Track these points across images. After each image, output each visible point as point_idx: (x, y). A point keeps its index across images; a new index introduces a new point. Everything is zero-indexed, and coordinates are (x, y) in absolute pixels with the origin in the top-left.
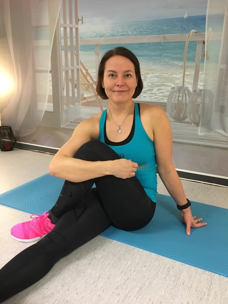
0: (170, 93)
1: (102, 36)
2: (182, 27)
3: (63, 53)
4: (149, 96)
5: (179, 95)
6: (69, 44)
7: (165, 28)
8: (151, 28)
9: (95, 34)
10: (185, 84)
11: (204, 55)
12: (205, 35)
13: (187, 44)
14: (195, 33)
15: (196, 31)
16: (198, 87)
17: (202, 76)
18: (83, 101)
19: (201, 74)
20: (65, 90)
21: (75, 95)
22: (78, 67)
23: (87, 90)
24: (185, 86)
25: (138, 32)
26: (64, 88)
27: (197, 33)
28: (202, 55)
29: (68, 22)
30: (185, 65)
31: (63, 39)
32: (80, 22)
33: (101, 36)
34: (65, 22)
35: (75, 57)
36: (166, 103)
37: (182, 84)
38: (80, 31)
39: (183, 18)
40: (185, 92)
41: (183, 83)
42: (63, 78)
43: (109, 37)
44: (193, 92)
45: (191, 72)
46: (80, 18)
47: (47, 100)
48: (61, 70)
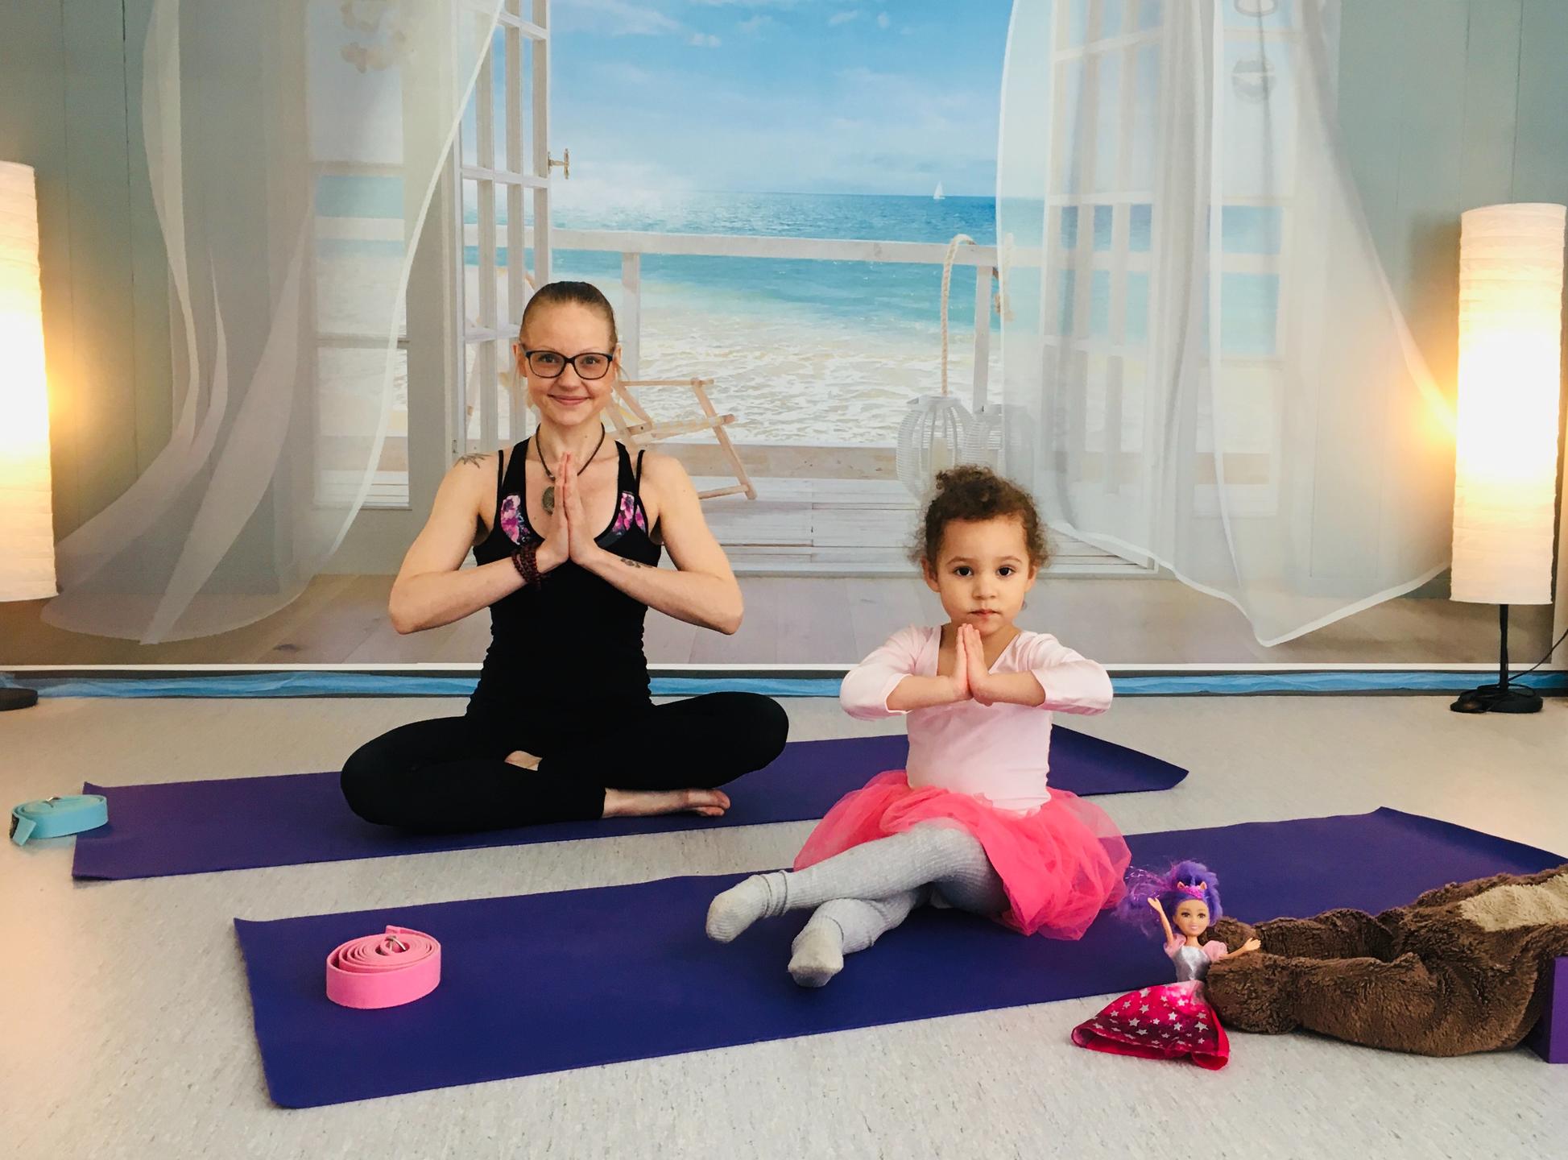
0: (904, 416)
1: (650, 225)
2: (929, 223)
4: (835, 430)
5: (934, 424)
6: (502, 242)
7: (878, 222)
8: (833, 217)
9: (622, 216)
10: (949, 388)
11: (999, 307)
12: (995, 251)
13: (947, 274)
14: (967, 245)
15: (971, 240)
16: (990, 398)
17: (996, 366)
19: (996, 361)
20: (476, 415)
24: (949, 396)
25: (788, 225)
26: (468, 409)
27: (973, 244)
28: (992, 307)
29: (500, 161)
30: (945, 331)
31: (474, 223)
32: (558, 170)
33: (648, 227)
34: (486, 161)
36: (894, 450)
37: (940, 390)
38: (555, 202)
39: (932, 197)
40: (951, 413)
41: (944, 387)
42: (469, 368)
43: (678, 230)
44: (976, 413)
45: (963, 356)
46: (556, 155)
47: (374, 459)
48: (460, 339)
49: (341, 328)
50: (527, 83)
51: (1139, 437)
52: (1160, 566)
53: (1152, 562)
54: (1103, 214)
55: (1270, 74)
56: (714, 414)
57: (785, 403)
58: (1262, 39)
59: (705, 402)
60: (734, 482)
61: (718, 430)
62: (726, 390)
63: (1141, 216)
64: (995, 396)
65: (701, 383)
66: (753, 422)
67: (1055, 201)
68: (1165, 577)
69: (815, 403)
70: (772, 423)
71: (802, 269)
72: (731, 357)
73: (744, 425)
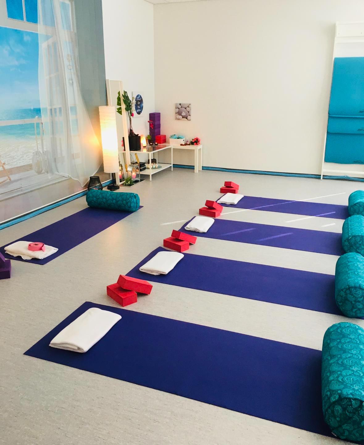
5: (37, 157)
11: (43, 131)
12: (41, 119)
13: (35, 125)
14: (37, 118)
19: (44, 142)
30: (36, 137)
36: (32, 164)
40: (39, 154)
41: (38, 149)
44: (43, 153)
52: (69, 177)
54: (55, 109)
56: (2, 163)
58: (71, 74)
60: (7, 178)
61: (3, 166)
64: (45, 150)
67: (49, 108)
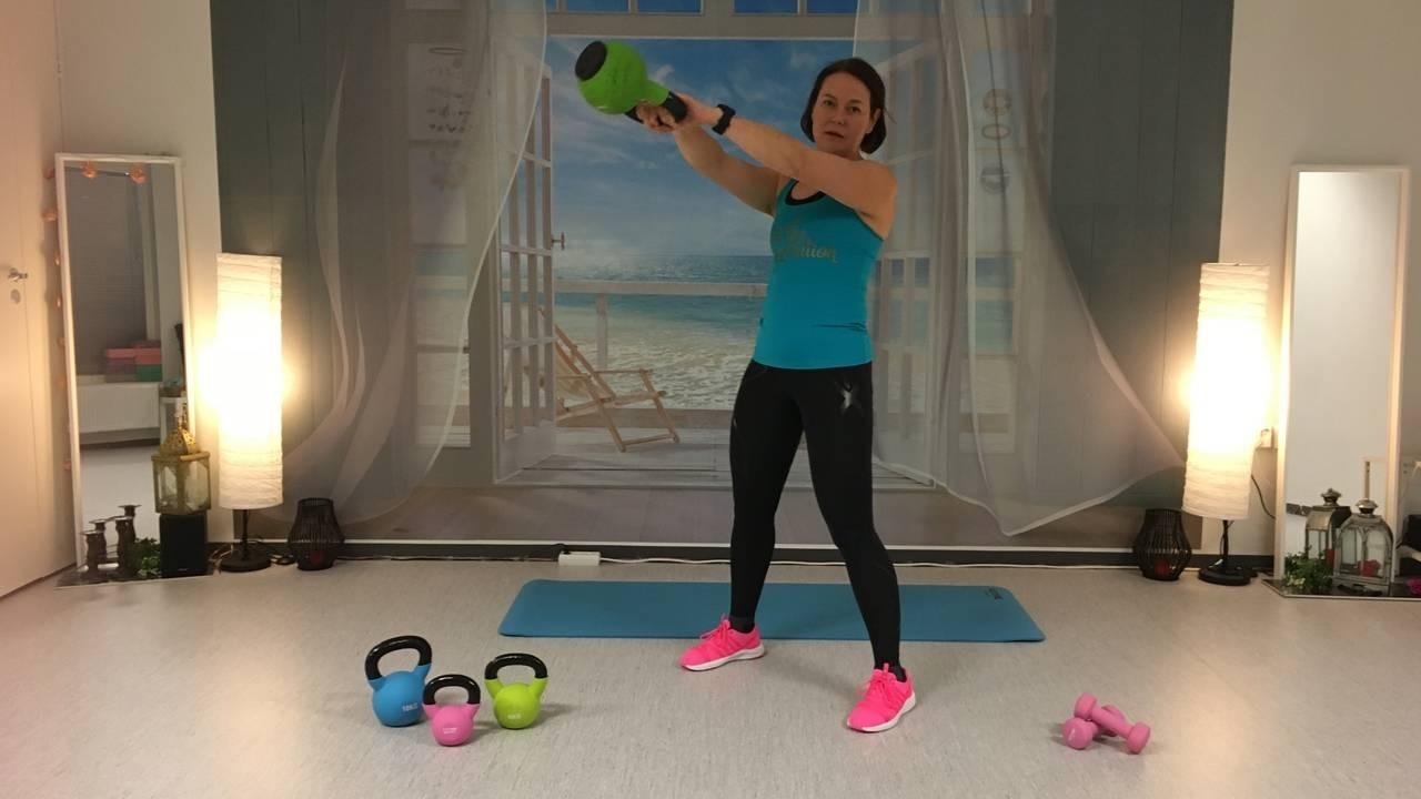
3: (507, 309)
6: (524, 288)
18: (564, 417)
20: (510, 392)
21: (538, 403)
22: (549, 340)
23: (574, 390)
26: (505, 389)
29: (523, 241)
31: (508, 278)
32: (557, 245)
34: (515, 240)
35: (541, 319)
38: (556, 264)
42: (505, 365)
43: (629, 280)
46: (557, 236)
47: (450, 420)
48: (500, 347)
49: (430, 342)
50: (539, 195)
51: (923, 401)
52: (938, 485)
53: (932, 482)
55: (1006, 175)
56: (653, 390)
57: (697, 383)
58: (1000, 154)
59: (648, 384)
60: (666, 432)
61: (656, 401)
62: (661, 376)
63: (922, 266)
65: (645, 372)
66: (677, 395)
68: (941, 491)
69: (715, 383)
70: (689, 395)
71: (707, 301)
72: (664, 356)
73: (671, 397)
